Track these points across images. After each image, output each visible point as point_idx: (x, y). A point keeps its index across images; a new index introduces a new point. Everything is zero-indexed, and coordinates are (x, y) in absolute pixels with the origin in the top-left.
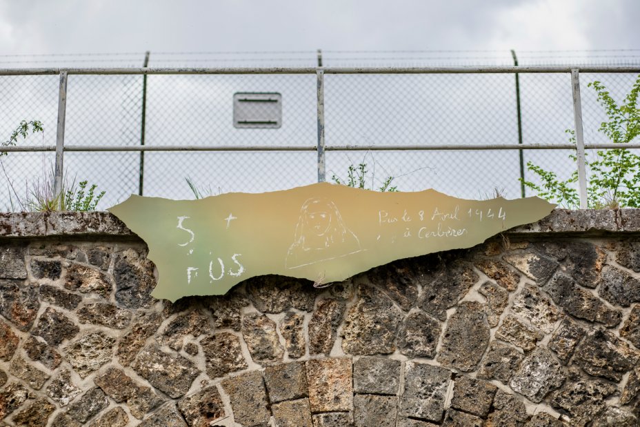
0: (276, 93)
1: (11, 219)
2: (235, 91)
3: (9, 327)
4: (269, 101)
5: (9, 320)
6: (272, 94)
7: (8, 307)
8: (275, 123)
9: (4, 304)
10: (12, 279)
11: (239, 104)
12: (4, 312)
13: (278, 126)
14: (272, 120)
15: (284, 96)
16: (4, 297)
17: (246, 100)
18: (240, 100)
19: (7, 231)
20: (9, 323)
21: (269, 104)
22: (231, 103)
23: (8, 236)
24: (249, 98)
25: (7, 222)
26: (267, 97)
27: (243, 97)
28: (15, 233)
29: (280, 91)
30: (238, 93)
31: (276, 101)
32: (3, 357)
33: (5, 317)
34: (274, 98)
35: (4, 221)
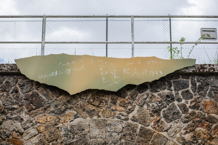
0: (215, 29)
1: (214, 66)
2: (201, 28)
3: (216, 103)
4: (213, 31)
5: (216, 101)
6: (214, 29)
7: (215, 96)
8: (215, 38)
9: (214, 95)
10: (216, 87)
11: (202, 32)
12: (214, 98)
13: (216, 39)
14: (214, 38)
15: (217, 29)
16: (214, 93)
17: (205, 31)
18: (203, 31)
19: (213, 70)
20: (216, 102)
21: (213, 32)
22: (200, 32)
23: (214, 72)
24: (206, 30)
25: (213, 67)
26: (212, 30)
27: (204, 30)
28: (216, 71)
29: (216, 28)
30: (202, 28)
31: (215, 31)
32: (216, 113)
33: (215, 100)
34: (214, 30)
35: (212, 67)
